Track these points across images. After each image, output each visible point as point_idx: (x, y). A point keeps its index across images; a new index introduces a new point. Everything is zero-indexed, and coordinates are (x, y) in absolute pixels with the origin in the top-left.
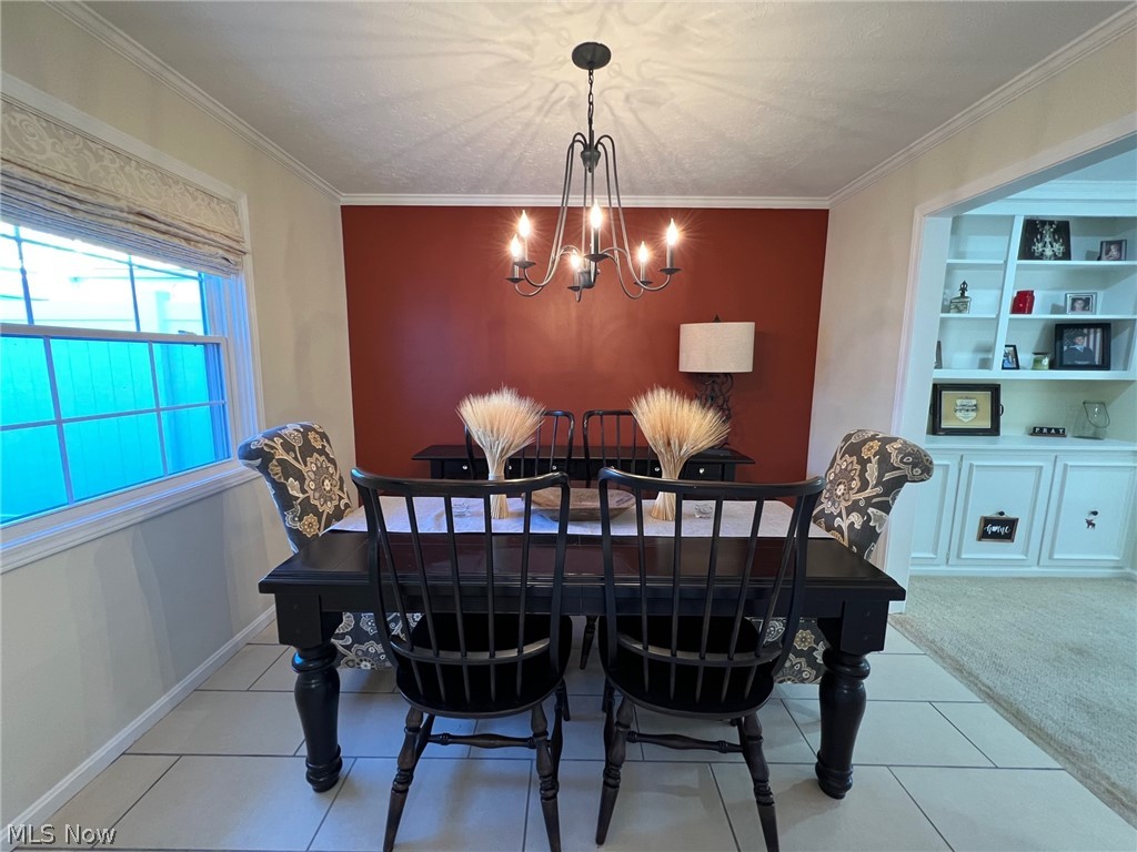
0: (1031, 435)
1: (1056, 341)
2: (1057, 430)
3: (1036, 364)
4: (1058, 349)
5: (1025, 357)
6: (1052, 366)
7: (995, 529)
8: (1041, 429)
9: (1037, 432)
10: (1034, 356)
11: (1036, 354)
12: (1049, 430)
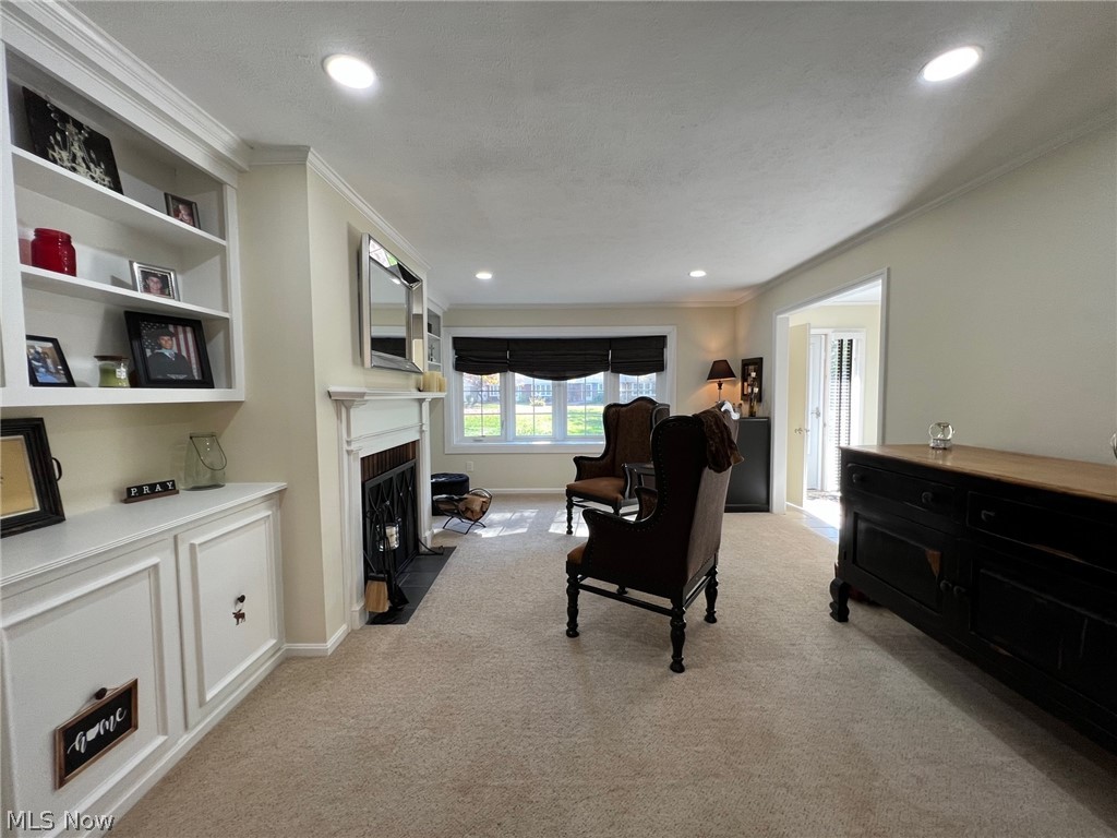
0: (126, 501)
1: (131, 340)
2: (163, 485)
3: (106, 378)
4: (137, 352)
5: (82, 364)
6: (135, 382)
7: (91, 734)
8: (140, 488)
9: (135, 494)
10: (99, 363)
11: (101, 358)
12: (152, 487)
